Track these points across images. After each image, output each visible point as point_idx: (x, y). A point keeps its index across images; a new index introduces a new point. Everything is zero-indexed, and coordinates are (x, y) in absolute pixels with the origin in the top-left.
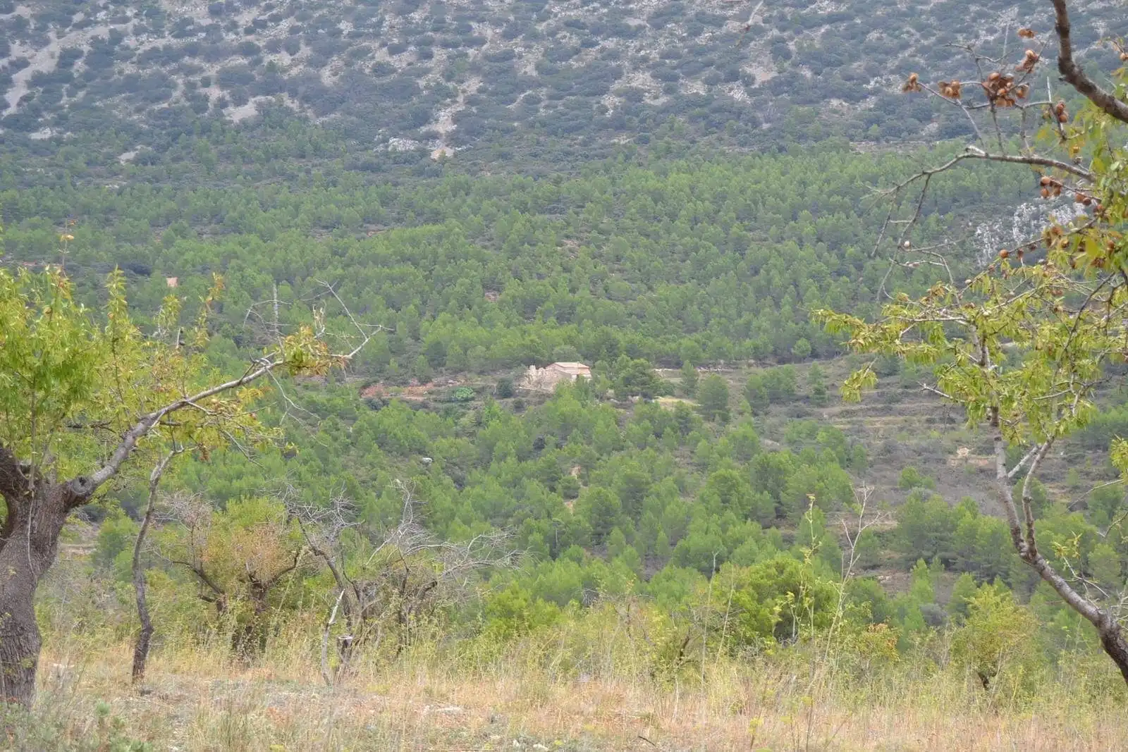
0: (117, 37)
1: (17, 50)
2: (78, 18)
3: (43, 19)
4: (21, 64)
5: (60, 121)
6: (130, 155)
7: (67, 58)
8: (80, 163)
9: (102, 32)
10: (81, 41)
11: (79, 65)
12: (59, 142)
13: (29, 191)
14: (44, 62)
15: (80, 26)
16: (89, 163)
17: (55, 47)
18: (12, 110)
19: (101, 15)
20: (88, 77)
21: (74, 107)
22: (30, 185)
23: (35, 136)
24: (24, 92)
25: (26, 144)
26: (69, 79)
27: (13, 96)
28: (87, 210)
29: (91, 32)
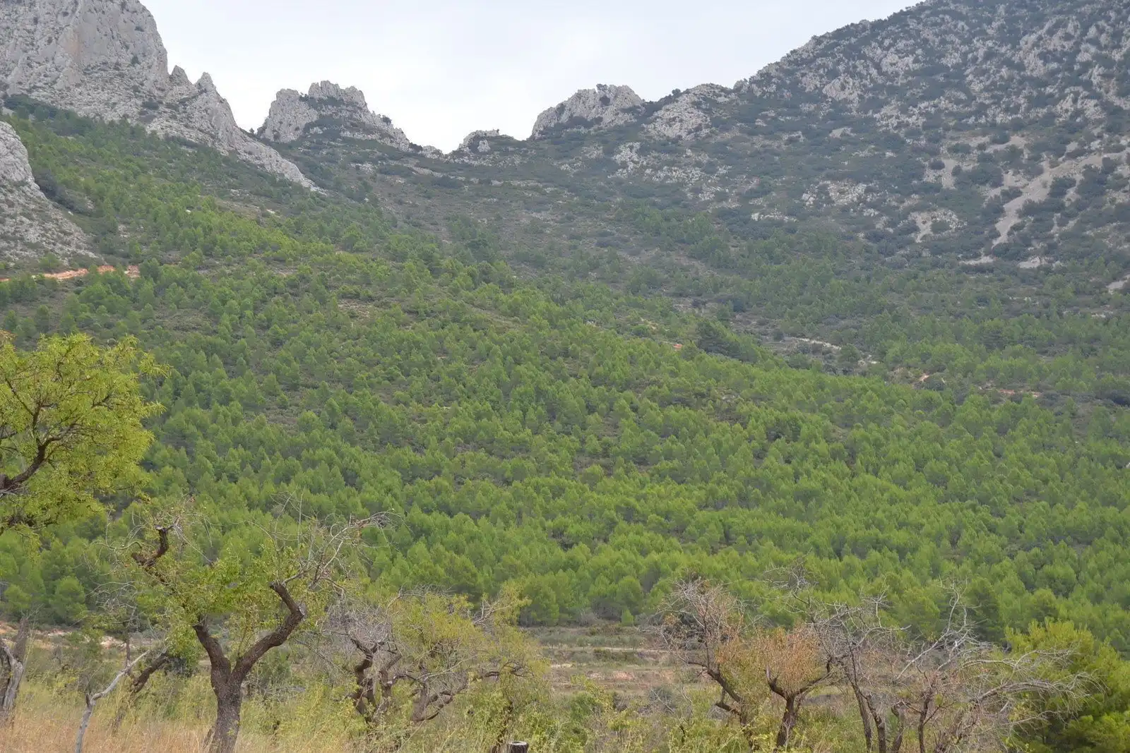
0: (1110, 166)
1: (1010, 179)
2: (1072, 147)
3: (1037, 149)
4: (1014, 193)
5: (1050, 250)
6: (1119, 285)
7: (1060, 187)
8: (1068, 292)
9: (1096, 161)
10: (1074, 170)
11: (1071, 193)
12: (1047, 271)
13: (1014, 320)
14: (1036, 191)
15: (1074, 155)
16: (1077, 292)
17: (1048, 176)
18: (1003, 239)
19: (1095, 144)
20: (1079, 206)
21: (1064, 236)
22: (1017, 313)
23: (1024, 265)
24: (1015, 221)
25: (1015, 273)
26: (1060, 208)
27: (1004, 226)
28: (1072, 340)
29: (1084, 161)
